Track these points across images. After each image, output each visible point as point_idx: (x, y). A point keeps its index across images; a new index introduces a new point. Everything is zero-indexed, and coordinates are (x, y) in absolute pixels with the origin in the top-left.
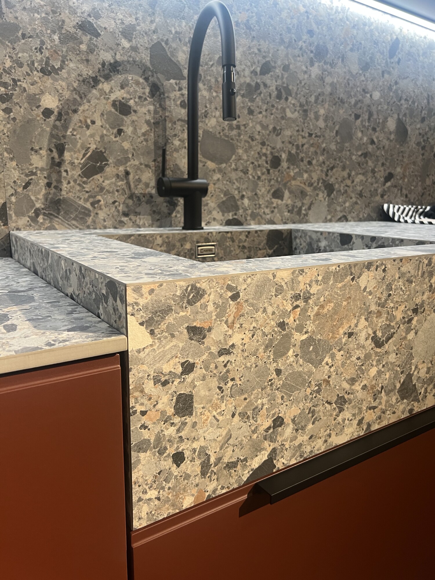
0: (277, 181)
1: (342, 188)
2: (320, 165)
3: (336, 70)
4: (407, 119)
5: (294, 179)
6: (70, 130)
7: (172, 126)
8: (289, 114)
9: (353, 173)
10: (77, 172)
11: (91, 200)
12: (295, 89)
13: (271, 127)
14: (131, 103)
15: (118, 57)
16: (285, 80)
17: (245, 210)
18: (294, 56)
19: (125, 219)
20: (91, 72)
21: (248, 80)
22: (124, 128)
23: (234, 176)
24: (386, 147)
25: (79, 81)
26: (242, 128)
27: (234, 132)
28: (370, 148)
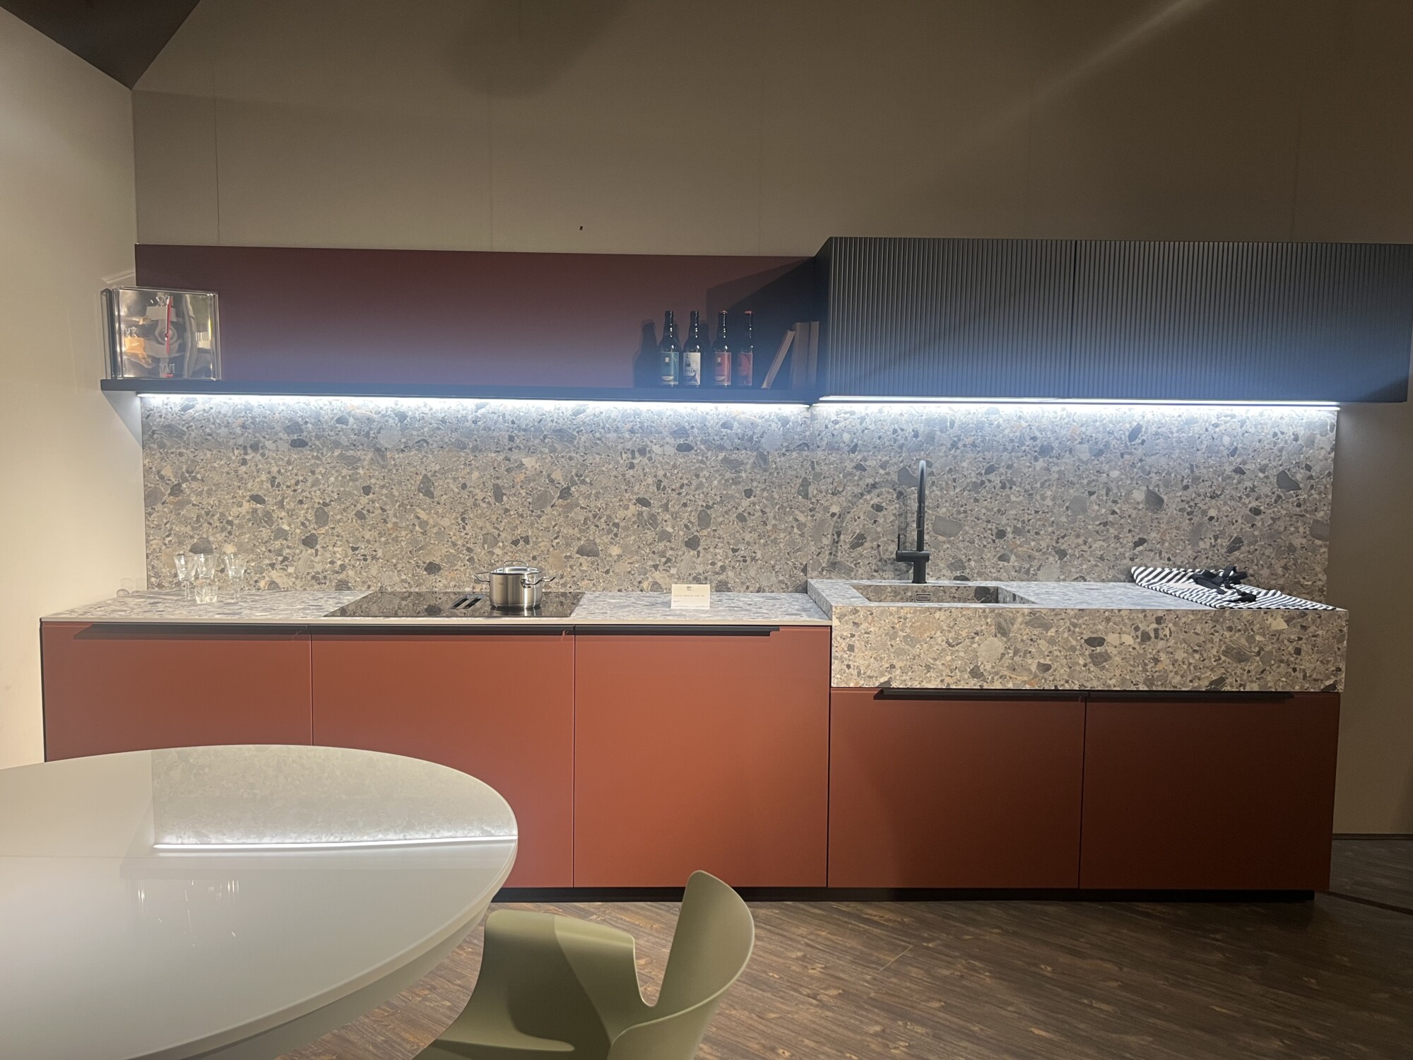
0: (1003, 548)
1: (1076, 553)
2: (1050, 535)
3: (1064, 460)
4: (1161, 490)
5: (1020, 546)
6: (845, 523)
8: (1013, 498)
9: (1090, 540)
11: (855, 562)
12: (1019, 480)
13: (995, 510)
14: (884, 504)
15: (877, 480)
16: (1009, 475)
17: (972, 569)
18: (1017, 458)
19: (875, 574)
20: (860, 490)
21: (974, 480)
22: (878, 520)
23: (961, 545)
24: (1133, 516)
25: (852, 496)
26: (969, 512)
27: (962, 515)
28: (1111, 518)
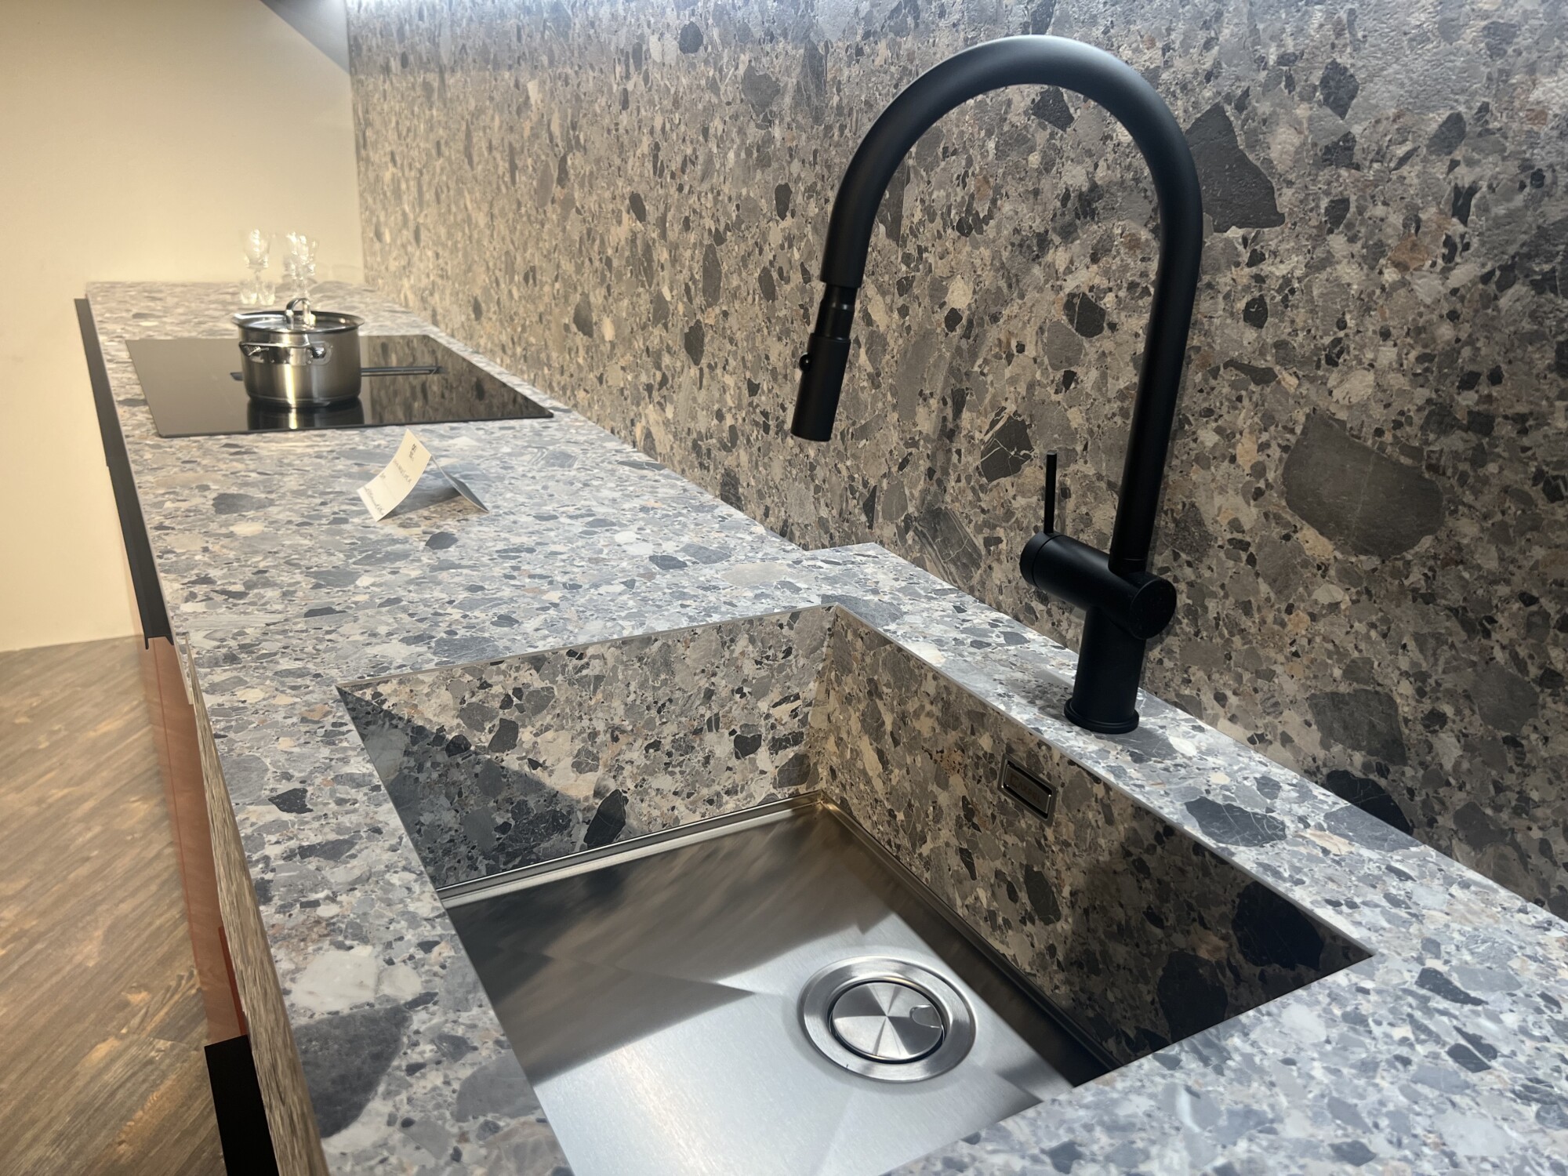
6: (980, 361)
7: (1206, 380)
10: (973, 461)
11: (986, 532)
14: (1109, 301)
15: (1101, 173)
20: (1038, 221)
22: (1079, 371)
25: (1013, 245)
